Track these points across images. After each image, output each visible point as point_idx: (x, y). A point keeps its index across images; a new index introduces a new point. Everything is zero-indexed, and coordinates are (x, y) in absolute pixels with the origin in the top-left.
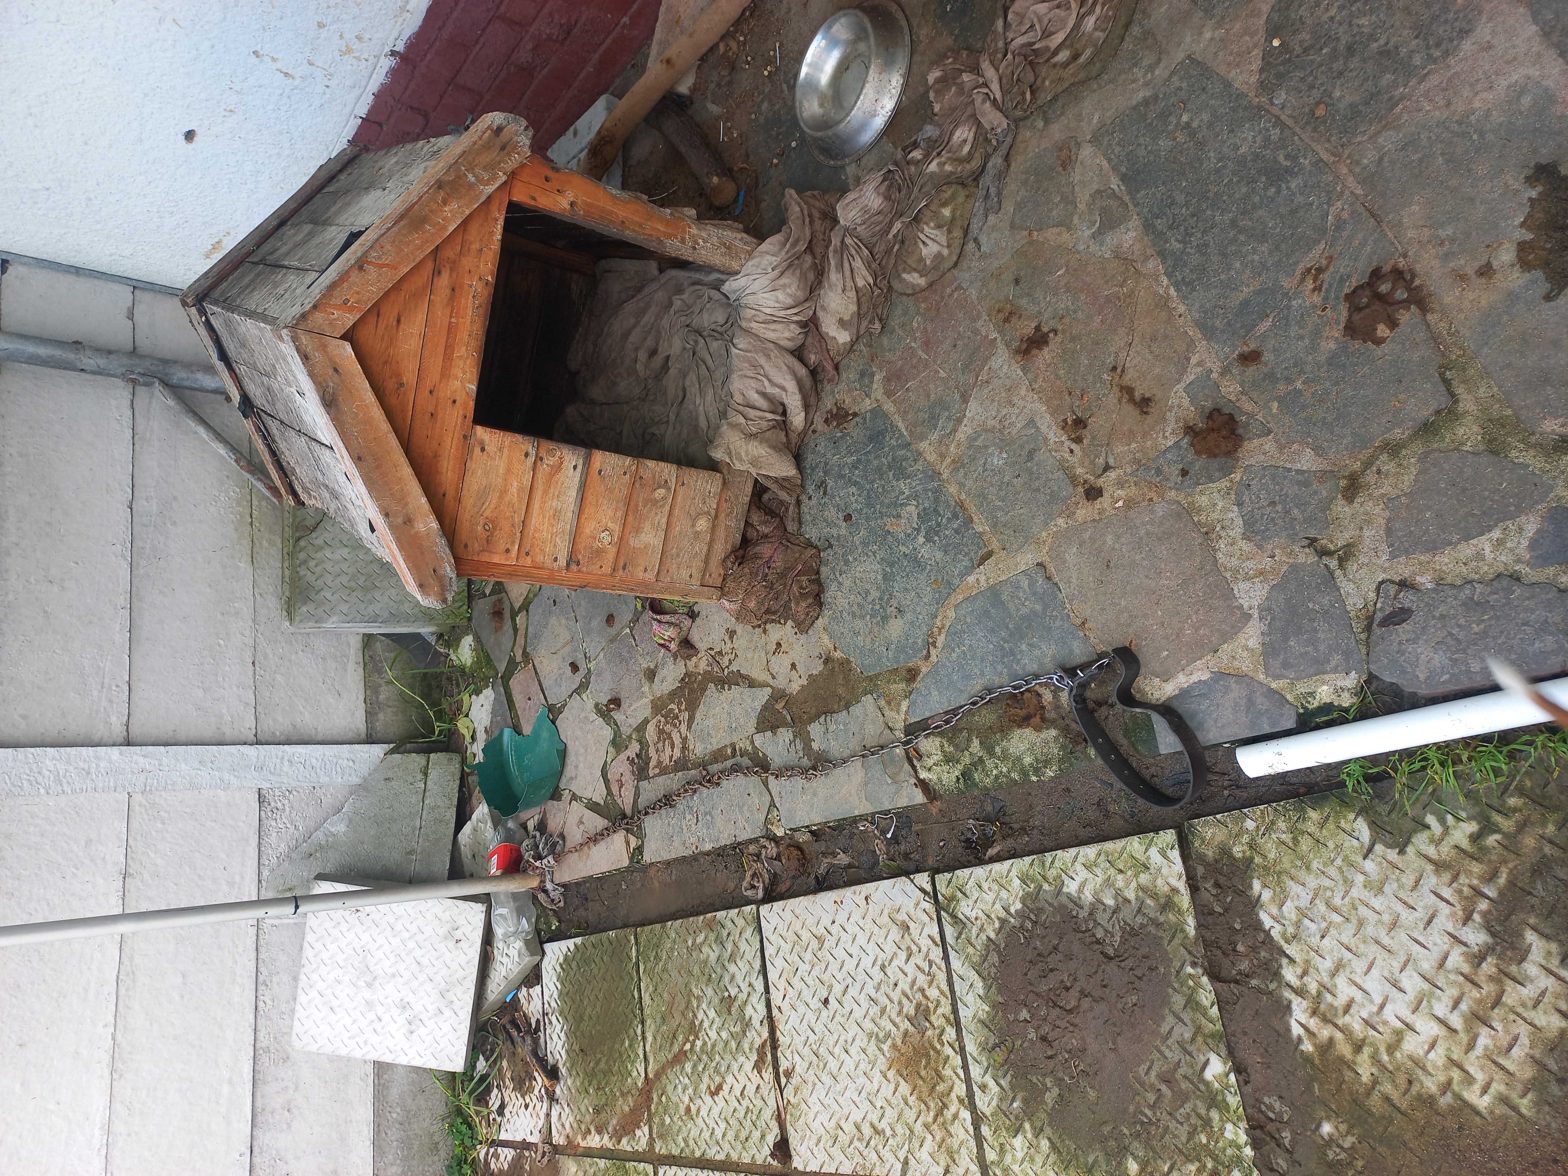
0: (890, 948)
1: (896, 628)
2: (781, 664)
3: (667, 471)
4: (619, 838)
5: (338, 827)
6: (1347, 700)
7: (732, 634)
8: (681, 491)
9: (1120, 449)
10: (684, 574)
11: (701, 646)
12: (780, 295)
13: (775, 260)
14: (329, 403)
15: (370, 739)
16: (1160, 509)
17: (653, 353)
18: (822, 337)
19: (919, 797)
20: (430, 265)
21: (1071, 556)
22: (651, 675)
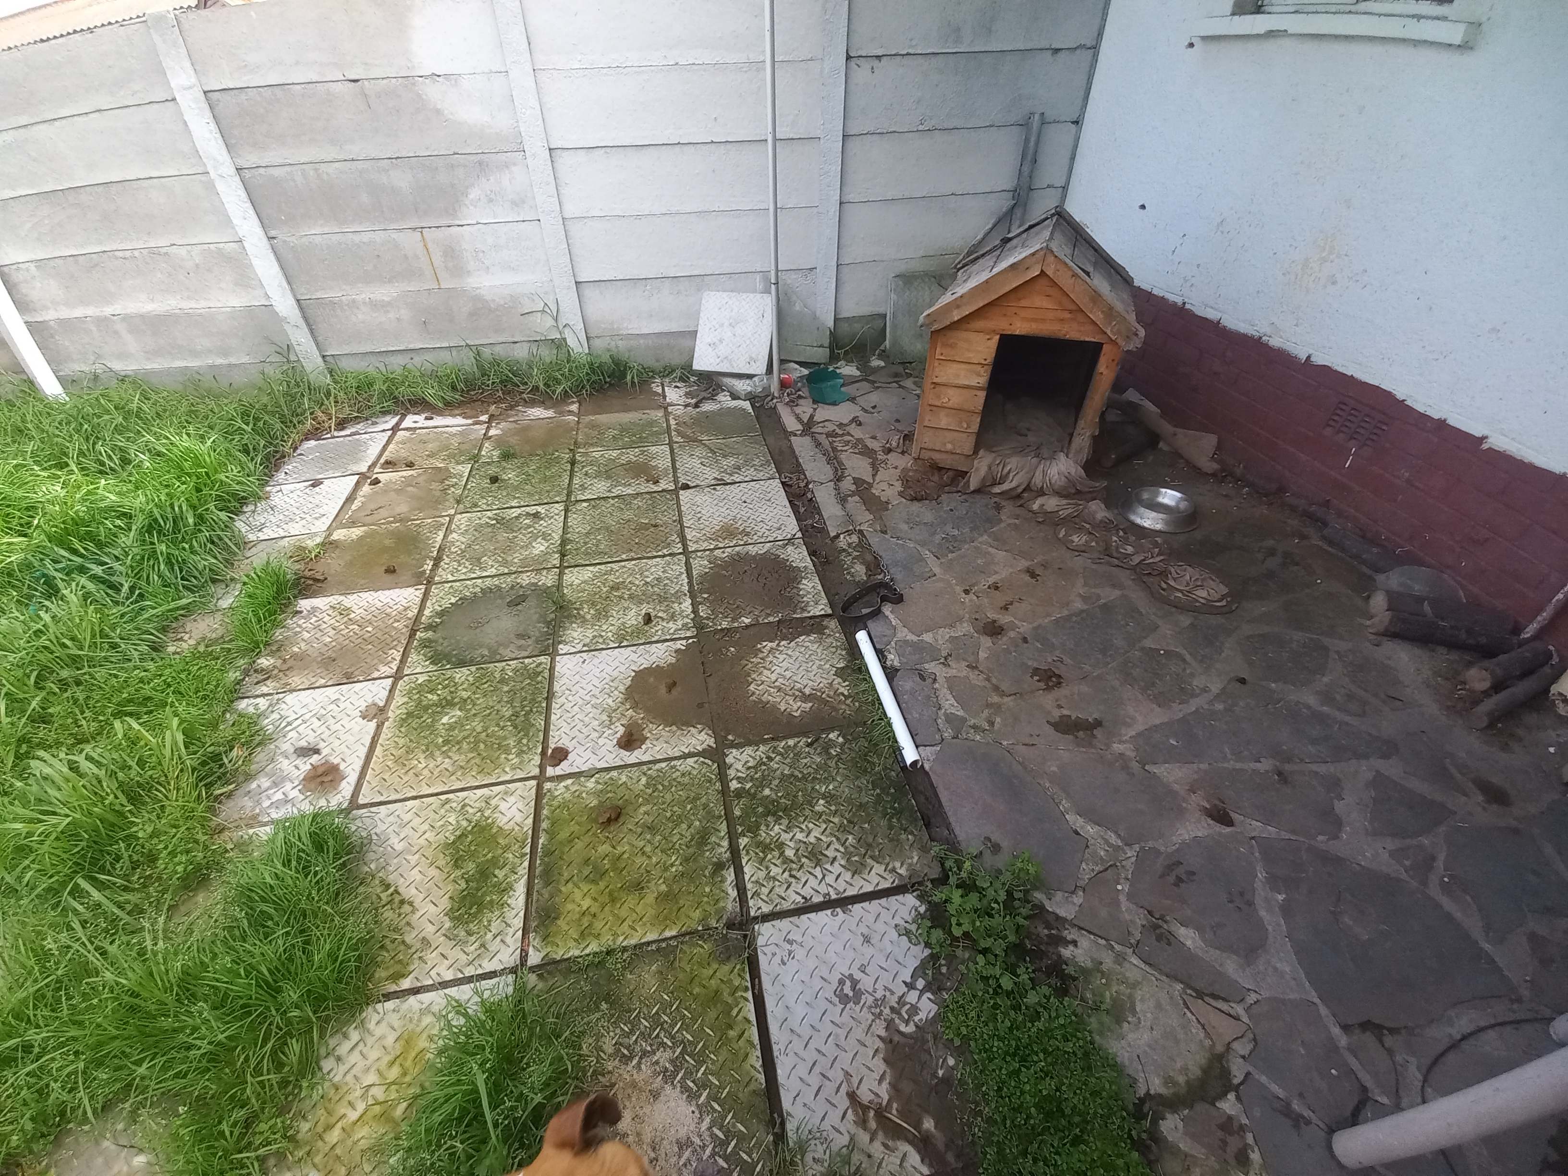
0: (770, 524)
1: (905, 527)
2: (884, 486)
3: (975, 428)
4: (800, 427)
5: (798, 307)
6: (889, 663)
7: (896, 468)
8: (965, 435)
9: (986, 600)
10: (926, 440)
11: (889, 456)
12: (1056, 477)
13: (1073, 473)
14: (1013, 267)
15: (836, 320)
16: (961, 612)
17: (1029, 430)
18: (1036, 498)
19: (832, 534)
20: (1074, 307)
21: (940, 585)
22: (874, 438)
